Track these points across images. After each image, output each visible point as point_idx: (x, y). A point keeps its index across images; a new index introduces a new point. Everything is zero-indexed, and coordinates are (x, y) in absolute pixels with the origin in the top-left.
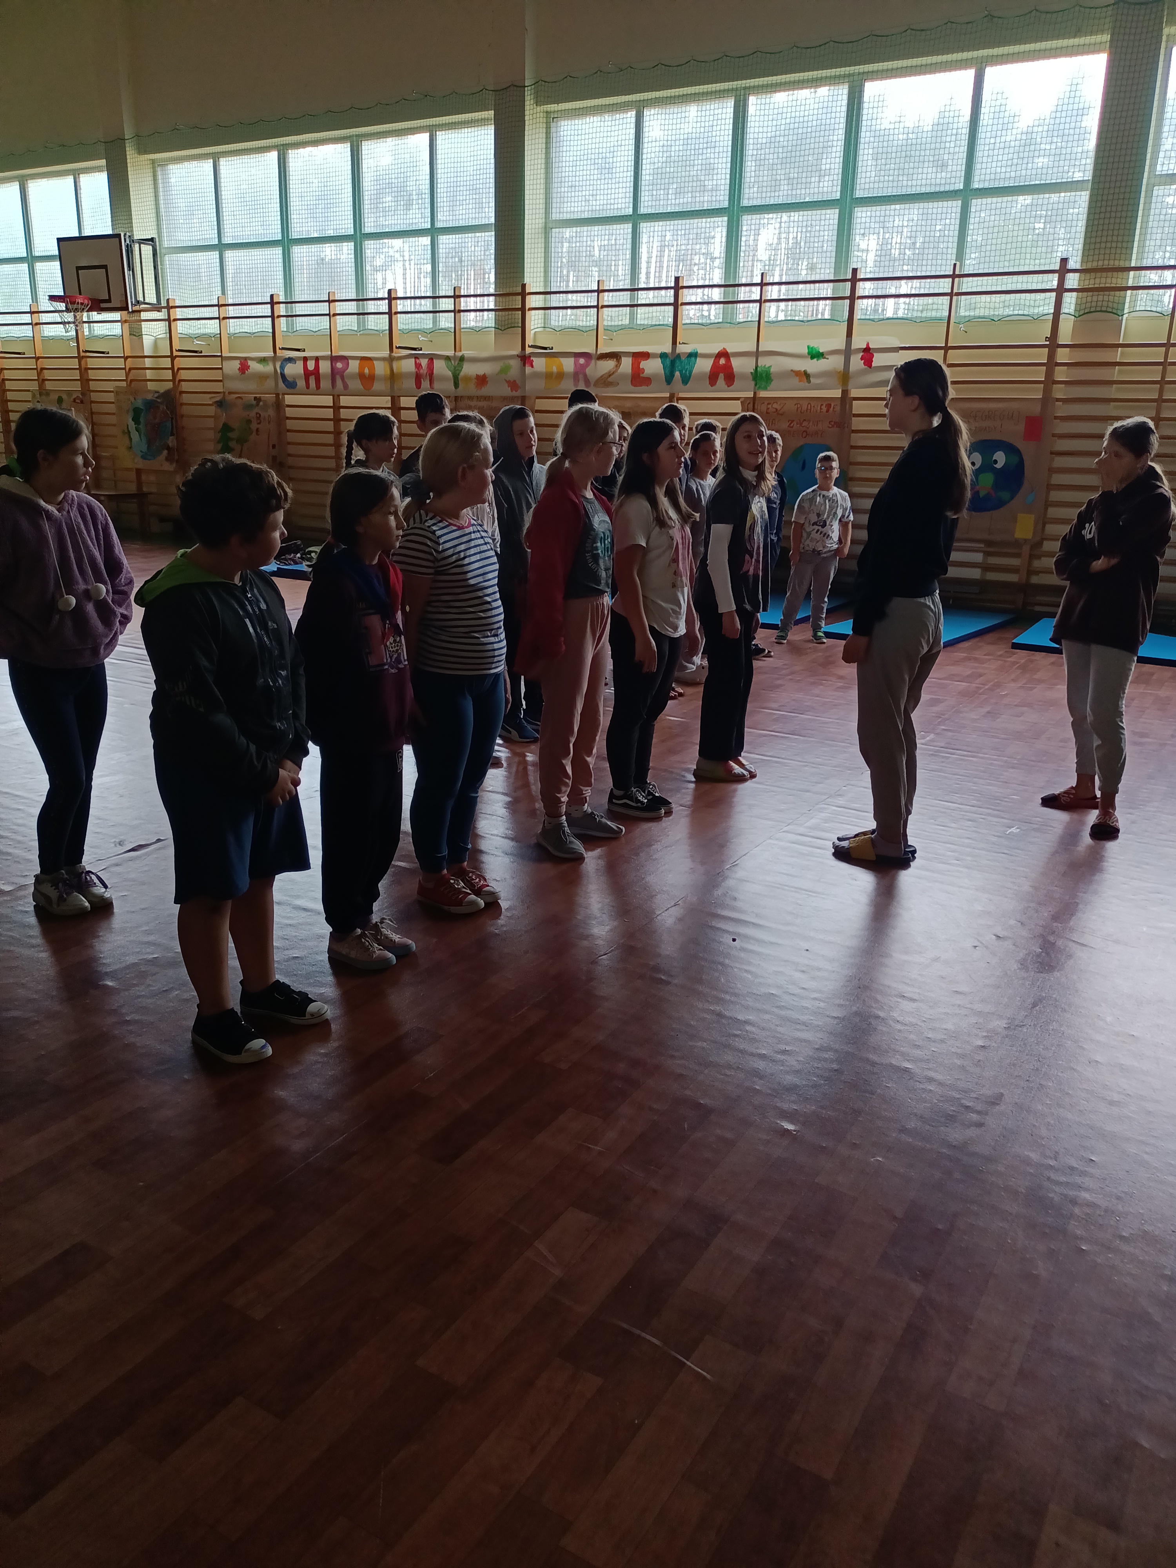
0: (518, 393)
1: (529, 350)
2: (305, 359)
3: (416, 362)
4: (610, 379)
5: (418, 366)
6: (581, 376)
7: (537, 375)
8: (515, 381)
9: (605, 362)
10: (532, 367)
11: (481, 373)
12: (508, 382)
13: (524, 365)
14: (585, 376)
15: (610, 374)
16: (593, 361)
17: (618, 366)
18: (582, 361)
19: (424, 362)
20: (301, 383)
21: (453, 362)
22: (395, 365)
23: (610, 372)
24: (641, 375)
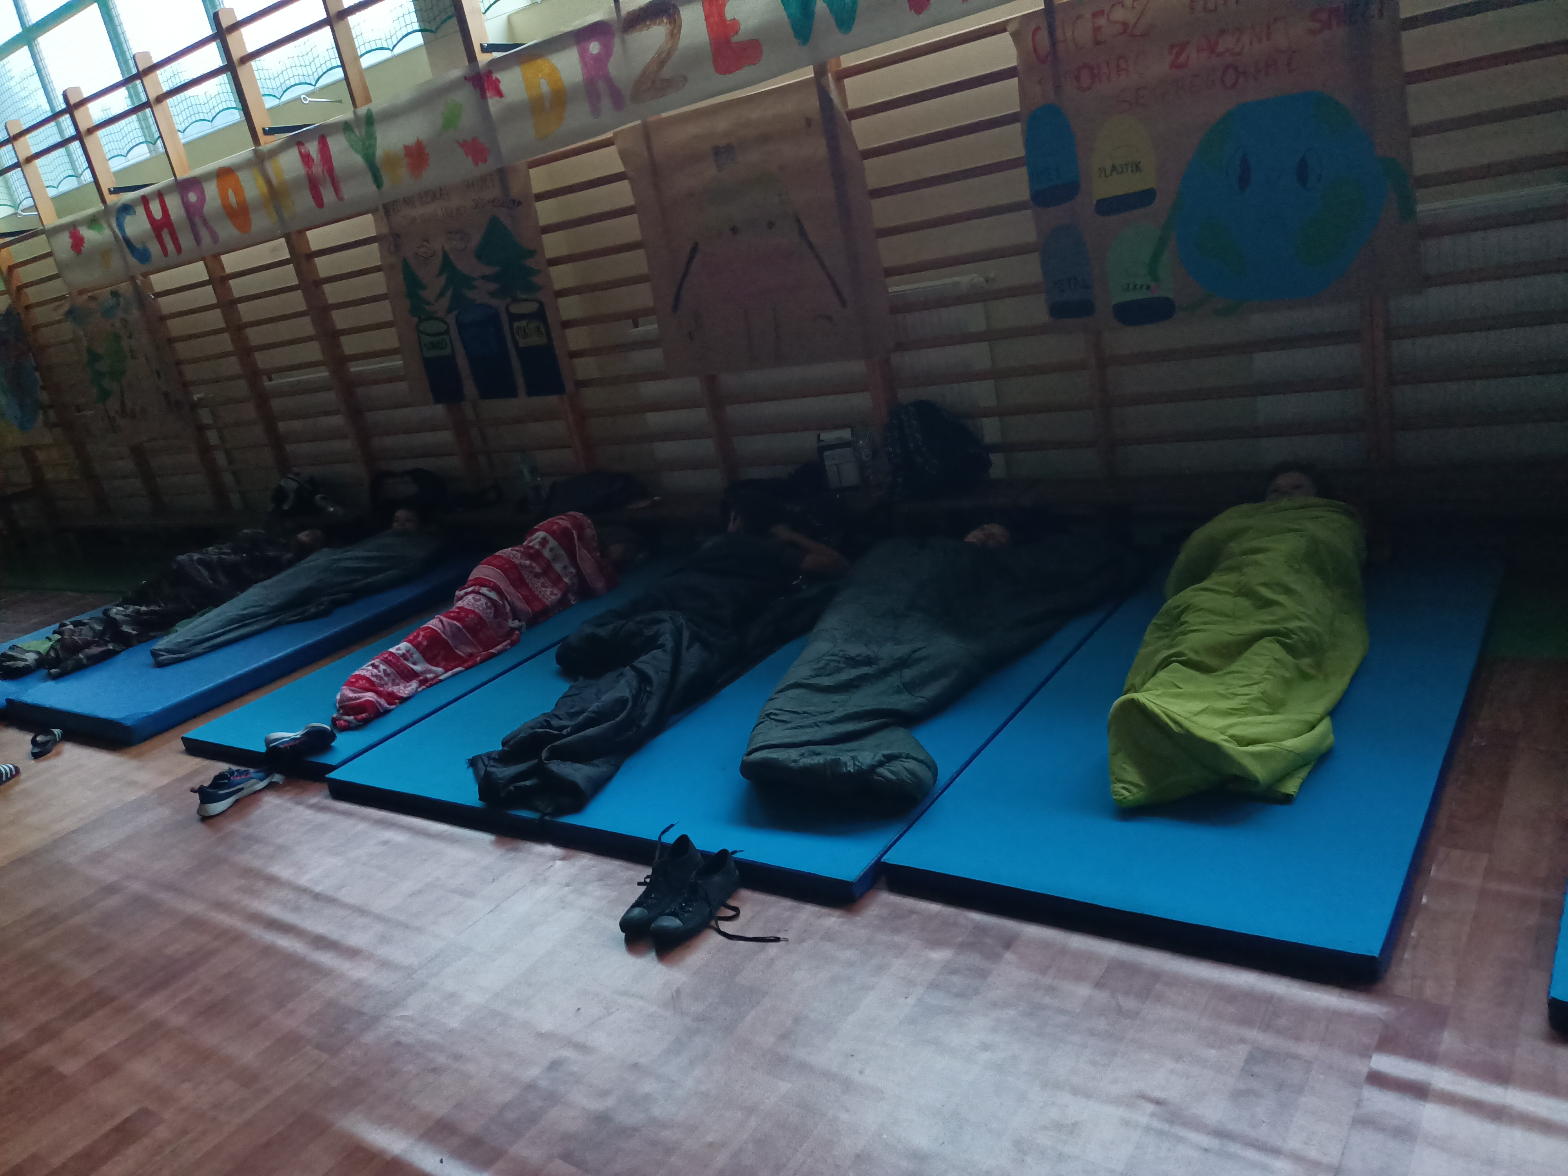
0: (489, 166)
1: (483, 58)
2: (145, 200)
3: (300, 152)
4: (666, 72)
5: (306, 159)
6: (602, 86)
7: (513, 112)
8: (474, 139)
9: (644, 33)
10: (500, 94)
11: (410, 140)
12: (463, 145)
13: (483, 96)
14: (609, 80)
15: (662, 60)
16: (617, 41)
17: (675, 33)
18: (594, 47)
19: (313, 148)
20: (154, 248)
21: (357, 132)
22: (270, 167)
23: (659, 53)
24: (735, 39)
